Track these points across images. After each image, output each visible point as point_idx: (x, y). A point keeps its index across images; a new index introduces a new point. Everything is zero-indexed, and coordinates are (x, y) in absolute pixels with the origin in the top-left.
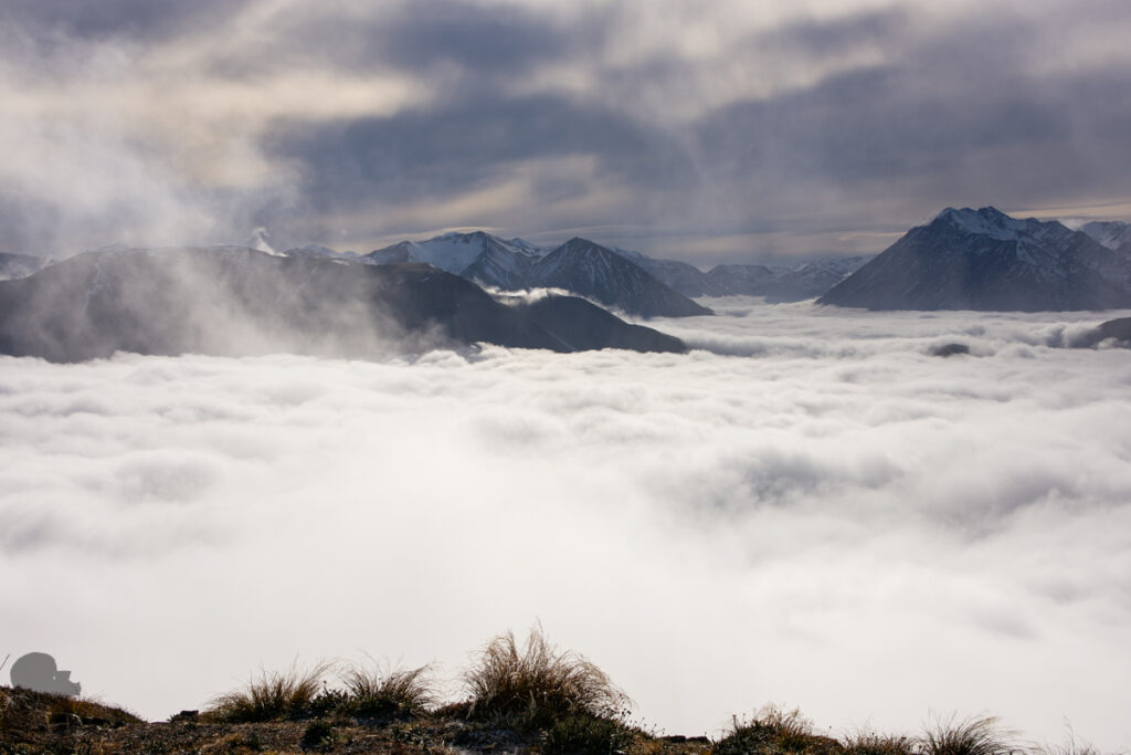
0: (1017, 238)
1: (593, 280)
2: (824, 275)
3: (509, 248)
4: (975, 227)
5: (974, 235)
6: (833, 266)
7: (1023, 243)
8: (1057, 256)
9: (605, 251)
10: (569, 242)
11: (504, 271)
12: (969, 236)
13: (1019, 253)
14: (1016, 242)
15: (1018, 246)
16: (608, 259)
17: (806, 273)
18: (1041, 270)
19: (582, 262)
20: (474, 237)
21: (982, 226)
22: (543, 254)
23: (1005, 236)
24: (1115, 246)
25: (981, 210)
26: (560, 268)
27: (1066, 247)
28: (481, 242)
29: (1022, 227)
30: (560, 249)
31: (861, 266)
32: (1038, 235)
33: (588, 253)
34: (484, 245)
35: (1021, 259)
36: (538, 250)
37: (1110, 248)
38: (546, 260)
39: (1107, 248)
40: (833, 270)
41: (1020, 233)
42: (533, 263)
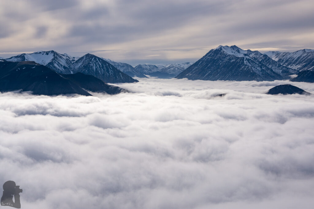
0: (244, 56)
1: (95, 69)
2: (176, 69)
3: (64, 57)
4: (229, 52)
5: (230, 55)
6: (179, 66)
7: (246, 58)
8: (258, 63)
9: (99, 59)
10: (86, 55)
11: (61, 65)
12: (228, 55)
13: (245, 62)
14: (244, 58)
15: (244, 59)
16: (100, 62)
17: (170, 68)
18: (253, 68)
19: (91, 62)
20: (50, 52)
21: (232, 52)
22: (76, 59)
23: (241, 56)
24: (277, 60)
25: (231, 46)
26: (82, 64)
27: (260, 60)
28: (53, 54)
29: (246, 53)
30: (82, 58)
31: (189, 66)
32: (251, 56)
33: (93, 60)
34: (54, 55)
35: (246, 64)
36: (74, 58)
37: (275, 60)
38: (77, 62)
39: (274, 61)
40: (180, 67)
41: (245, 55)
42: (72, 63)
